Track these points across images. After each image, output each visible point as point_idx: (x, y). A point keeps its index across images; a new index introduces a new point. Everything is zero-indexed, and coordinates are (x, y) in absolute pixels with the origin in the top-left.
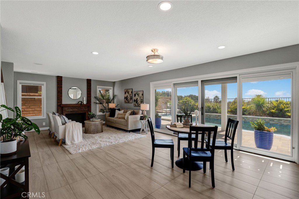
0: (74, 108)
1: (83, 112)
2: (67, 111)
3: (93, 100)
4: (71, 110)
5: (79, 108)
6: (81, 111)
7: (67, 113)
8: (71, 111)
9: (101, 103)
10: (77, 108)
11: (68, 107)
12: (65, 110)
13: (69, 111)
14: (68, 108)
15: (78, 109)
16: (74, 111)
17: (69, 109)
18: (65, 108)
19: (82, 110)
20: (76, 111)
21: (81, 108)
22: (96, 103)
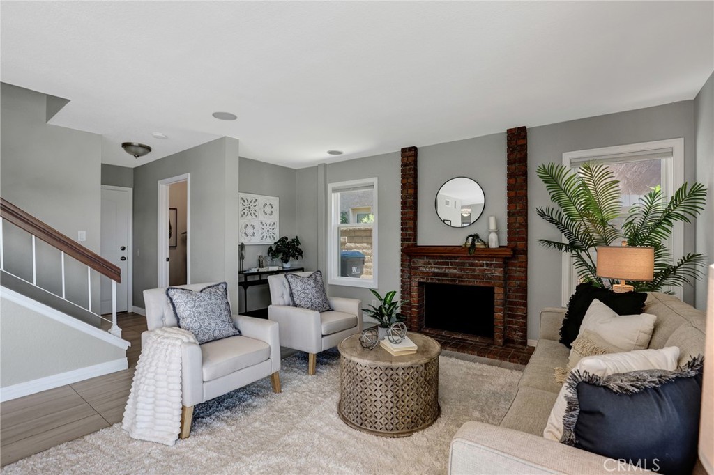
0: (447, 264)
1: (482, 285)
2: (423, 273)
3: (539, 229)
4: (437, 270)
5: (463, 264)
6: (475, 277)
7: (422, 280)
8: (435, 274)
9: (573, 246)
10: (457, 264)
11: (428, 257)
12: (416, 268)
13: (428, 273)
14: (426, 260)
15: (461, 270)
16: (445, 275)
17: (430, 264)
18: (415, 260)
19: (477, 273)
20: (455, 275)
21: (472, 265)
22: (560, 246)
